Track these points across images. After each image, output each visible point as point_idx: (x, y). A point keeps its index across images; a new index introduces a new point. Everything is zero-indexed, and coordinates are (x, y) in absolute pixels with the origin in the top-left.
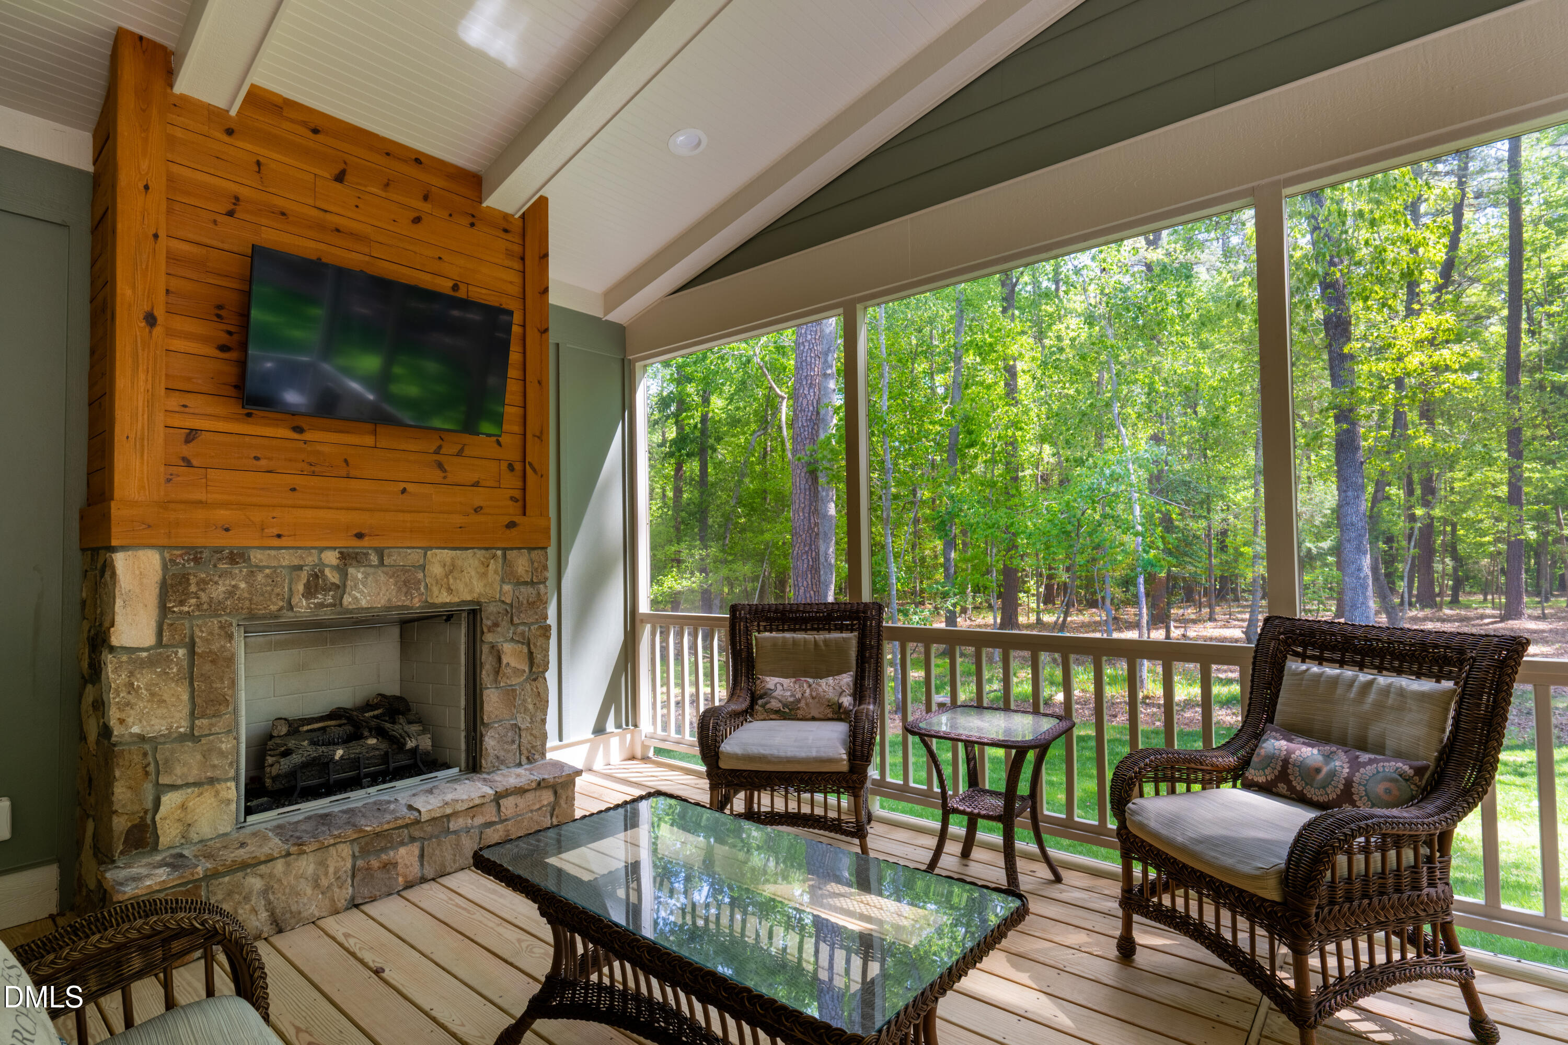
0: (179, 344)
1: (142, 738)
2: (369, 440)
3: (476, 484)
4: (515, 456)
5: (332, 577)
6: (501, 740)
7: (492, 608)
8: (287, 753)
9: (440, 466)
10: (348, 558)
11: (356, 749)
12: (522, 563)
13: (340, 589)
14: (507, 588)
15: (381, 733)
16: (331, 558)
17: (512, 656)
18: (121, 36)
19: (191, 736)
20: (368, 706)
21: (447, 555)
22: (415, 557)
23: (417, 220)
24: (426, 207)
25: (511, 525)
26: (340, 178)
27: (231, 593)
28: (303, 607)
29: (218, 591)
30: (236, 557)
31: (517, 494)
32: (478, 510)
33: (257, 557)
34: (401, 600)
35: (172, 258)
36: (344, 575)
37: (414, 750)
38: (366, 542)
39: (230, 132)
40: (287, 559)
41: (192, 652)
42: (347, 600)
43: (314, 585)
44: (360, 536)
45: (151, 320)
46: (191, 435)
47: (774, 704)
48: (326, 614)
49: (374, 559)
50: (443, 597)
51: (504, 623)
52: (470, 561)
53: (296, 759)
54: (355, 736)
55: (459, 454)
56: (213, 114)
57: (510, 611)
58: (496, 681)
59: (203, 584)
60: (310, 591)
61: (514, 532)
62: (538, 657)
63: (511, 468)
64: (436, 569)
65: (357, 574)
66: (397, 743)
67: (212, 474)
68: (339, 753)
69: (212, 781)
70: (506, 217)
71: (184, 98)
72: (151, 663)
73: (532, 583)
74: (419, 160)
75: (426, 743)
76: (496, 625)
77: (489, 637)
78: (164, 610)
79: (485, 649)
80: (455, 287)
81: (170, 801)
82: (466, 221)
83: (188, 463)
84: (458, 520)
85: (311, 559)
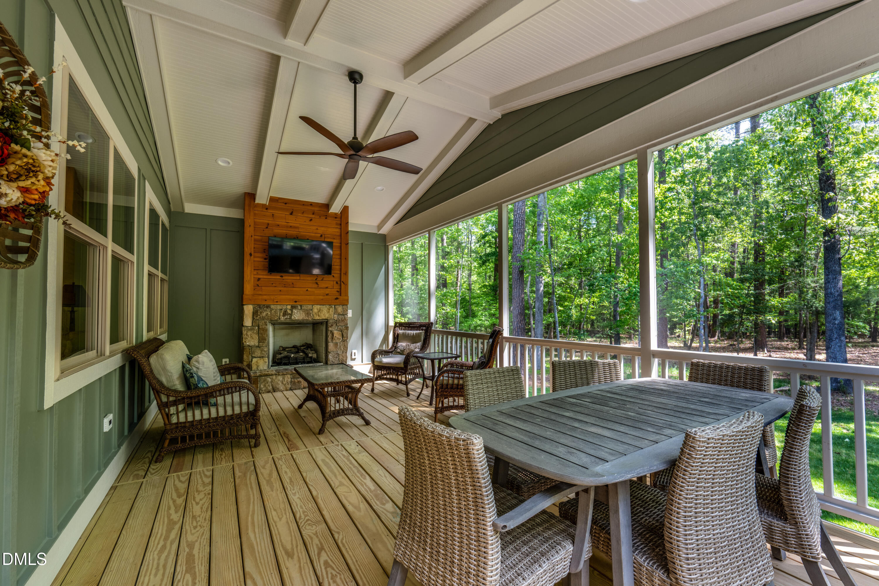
0: (256, 259)
1: (249, 346)
2: (298, 278)
3: (327, 288)
4: (338, 279)
5: (289, 312)
6: (333, 357)
7: (331, 321)
8: (281, 354)
9: (317, 283)
10: (293, 307)
11: (297, 355)
12: (340, 309)
13: (291, 315)
14: (335, 316)
15: (303, 352)
16: (289, 307)
17: (337, 334)
18: (245, 193)
19: (258, 347)
20: (303, 346)
21: (319, 307)
22: (310, 307)
23: (311, 220)
24: (313, 216)
25: (337, 299)
26: (291, 214)
27: (267, 315)
28: (282, 319)
29: (264, 314)
30: (268, 307)
31: (339, 290)
32: (327, 295)
33: (272, 307)
34: (307, 318)
35: (255, 240)
36: (292, 311)
37: (311, 357)
38: (297, 303)
39: (267, 209)
40: (279, 307)
41: (259, 328)
42: (293, 317)
43: (285, 313)
44: (296, 302)
45: (251, 255)
46: (259, 279)
47: (399, 350)
48: (288, 321)
49: (299, 307)
50: (317, 318)
51: (334, 325)
52: (325, 309)
53: (282, 355)
54: (297, 352)
55: (322, 280)
56: (263, 205)
57: (336, 322)
58: (332, 341)
59: (261, 313)
60: (284, 315)
61: (337, 301)
62: (345, 335)
63: (337, 283)
64: (315, 310)
65: (295, 311)
66: (307, 355)
67: (263, 288)
68: (292, 355)
69: (263, 357)
70: (336, 214)
71: (258, 204)
72: (251, 330)
73: (343, 315)
74: (311, 204)
75: (315, 356)
76: (332, 325)
77: (330, 329)
78: (253, 318)
79: (329, 332)
80: (321, 236)
81: (254, 360)
82: (324, 218)
83: (258, 285)
84: (321, 297)
85: (284, 307)
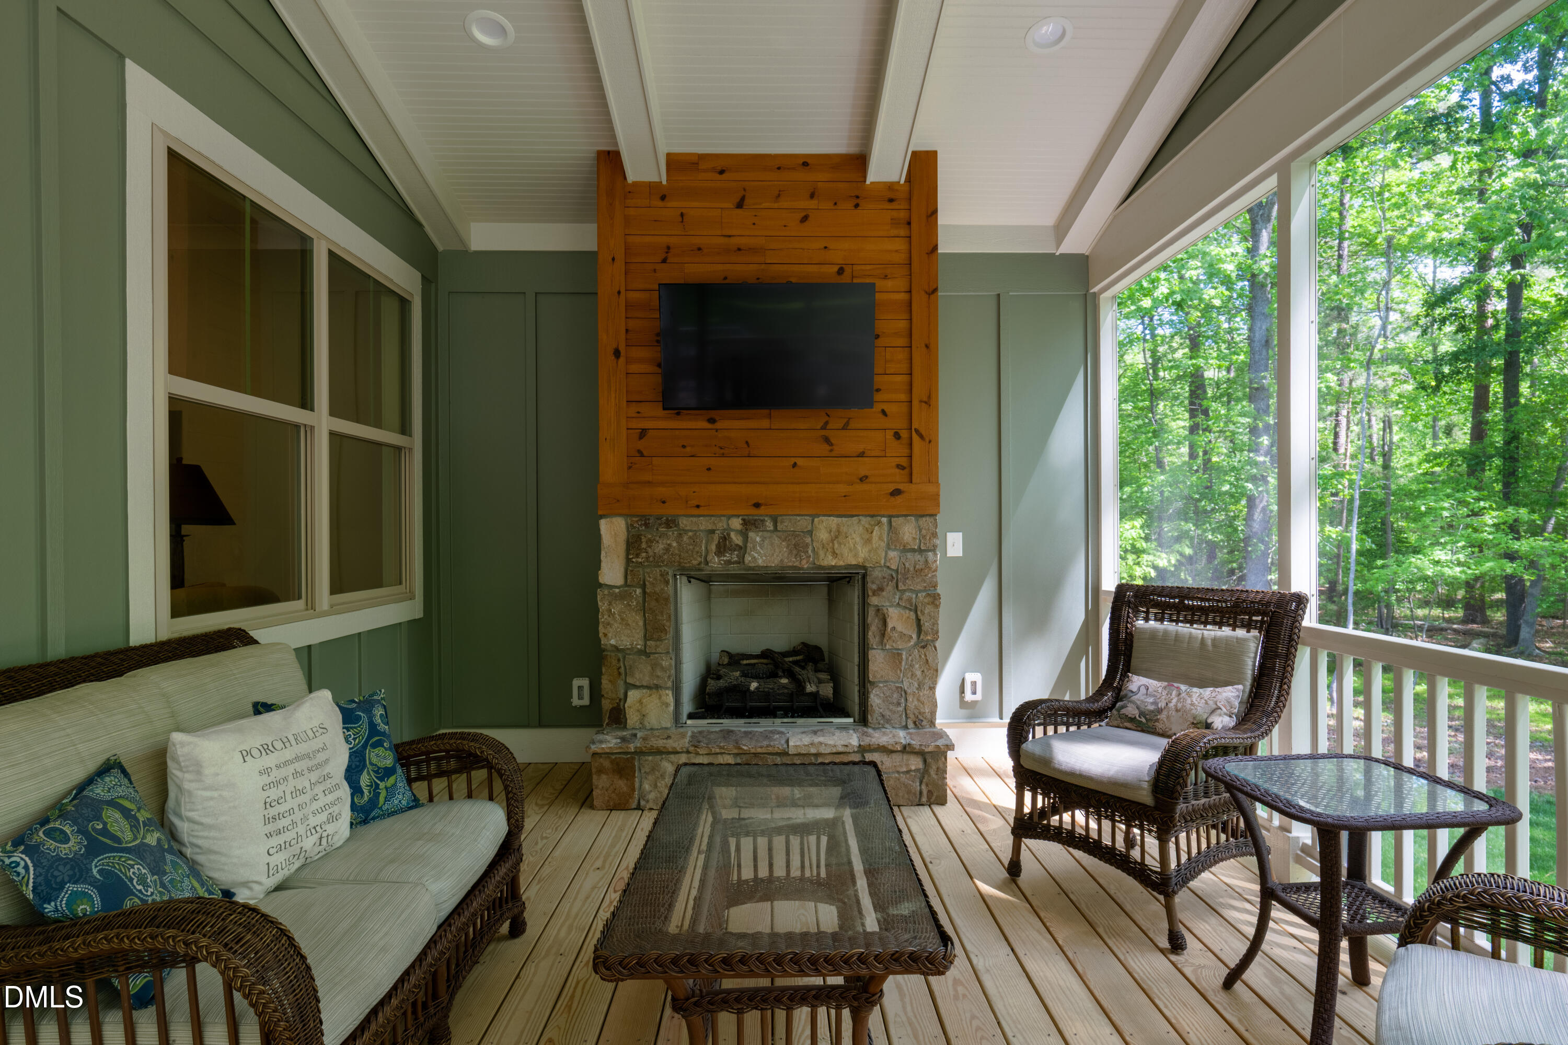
0: (634, 368)
1: (616, 649)
2: (765, 423)
3: (862, 455)
4: (899, 423)
5: (736, 539)
6: (886, 699)
7: (877, 573)
8: (719, 677)
9: (827, 440)
10: (749, 524)
11: (770, 685)
12: (908, 530)
13: (742, 549)
14: (892, 554)
15: (791, 675)
16: (736, 523)
17: (898, 620)
18: (599, 153)
19: (644, 652)
20: (794, 652)
21: (833, 522)
22: (803, 523)
23: (805, 219)
24: (813, 204)
25: (896, 493)
26: (740, 205)
27: (667, 550)
28: (716, 563)
29: (659, 548)
30: (670, 523)
31: (904, 462)
32: (863, 479)
33: (684, 522)
34: (792, 561)
35: (629, 306)
36: (746, 538)
37: (815, 695)
38: (762, 511)
39: (663, 198)
40: (705, 524)
41: (644, 592)
42: (748, 558)
43: (724, 546)
44: (757, 505)
45: (617, 353)
46: (643, 433)
47: (1131, 710)
48: (734, 569)
49: (769, 525)
50: (829, 561)
51: (890, 588)
52: (855, 529)
53: (722, 683)
54: (774, 675)
55: (845, 427)
56: (652, 187)
57: (896, 578)
58: (881, 642)
59: (650, 541)
60: (720, 551)
61: (899, 499)
62: (926, 625)
63: (897, 436)
64: (823, 535)
65: (755, 537)
66: (799, 684)
67: (656, 461)
68: (754, 685)
69: (657, 687)
70: (891, 186)
71: (635, 184)
72: (617, 597)
73: (920, 551)
74: (806, 162)
75: (827, 690)
76: (881, 589)
77: (874, 600)
78: (628, 561)
79: (871, 613)
80: (841, 271)
81: (633, 695)
82: (850, 205)
83: (641, 454)
84: (842, 489)
85: (721, 524)
